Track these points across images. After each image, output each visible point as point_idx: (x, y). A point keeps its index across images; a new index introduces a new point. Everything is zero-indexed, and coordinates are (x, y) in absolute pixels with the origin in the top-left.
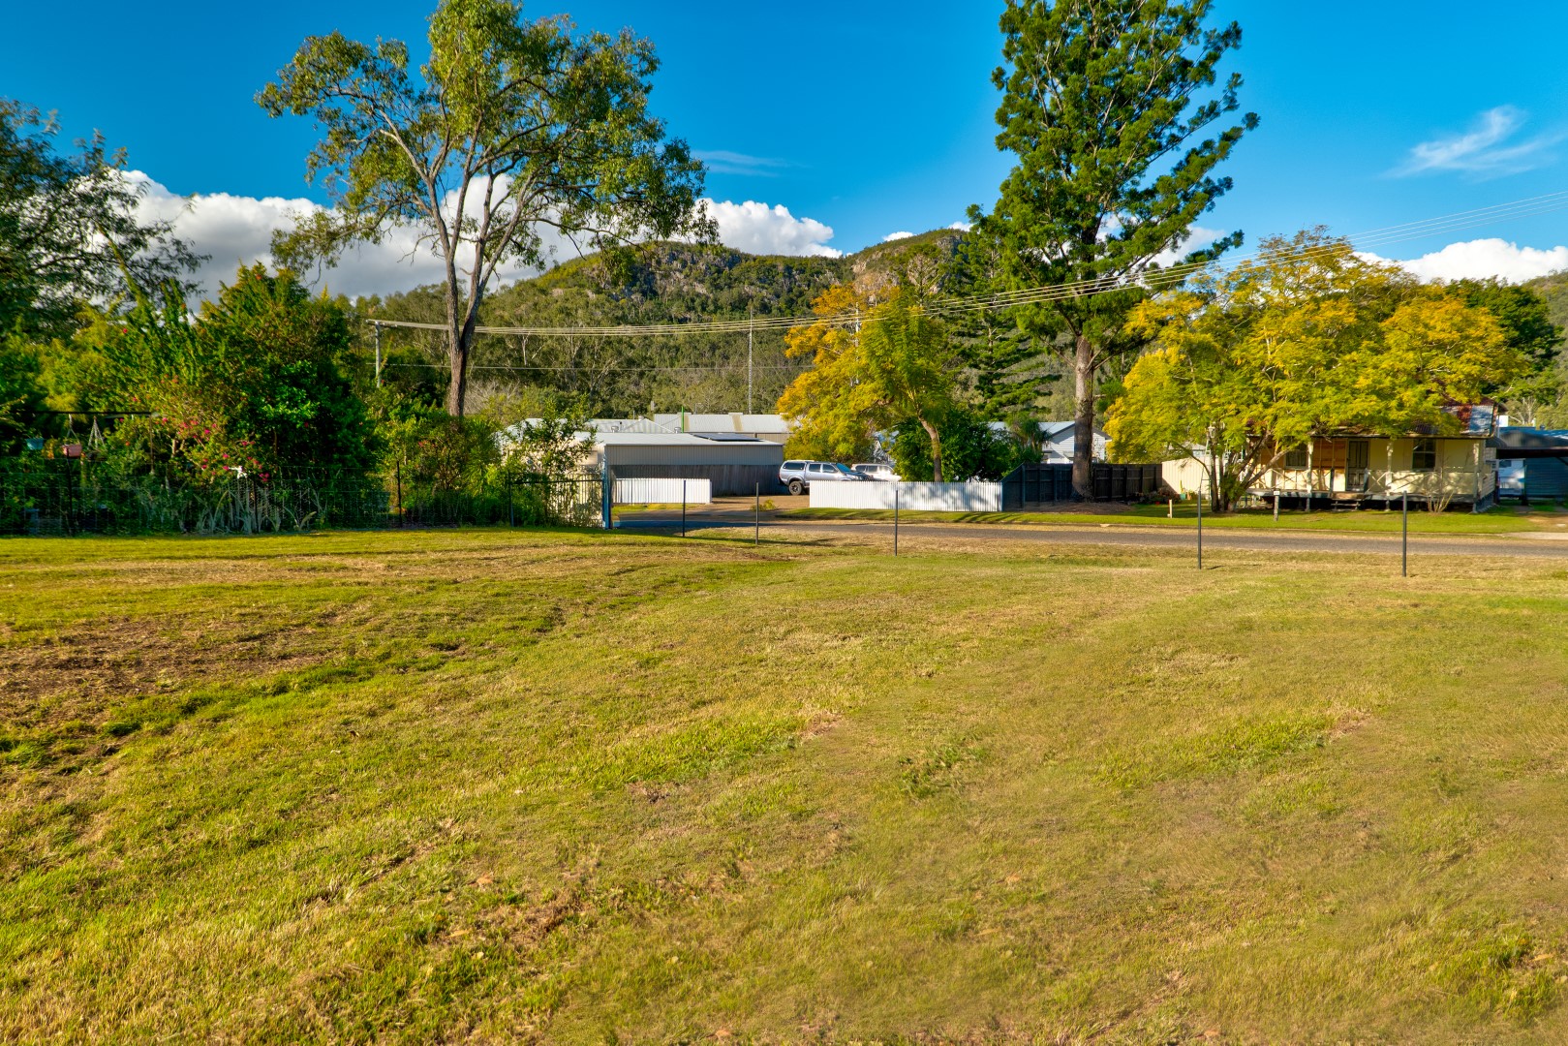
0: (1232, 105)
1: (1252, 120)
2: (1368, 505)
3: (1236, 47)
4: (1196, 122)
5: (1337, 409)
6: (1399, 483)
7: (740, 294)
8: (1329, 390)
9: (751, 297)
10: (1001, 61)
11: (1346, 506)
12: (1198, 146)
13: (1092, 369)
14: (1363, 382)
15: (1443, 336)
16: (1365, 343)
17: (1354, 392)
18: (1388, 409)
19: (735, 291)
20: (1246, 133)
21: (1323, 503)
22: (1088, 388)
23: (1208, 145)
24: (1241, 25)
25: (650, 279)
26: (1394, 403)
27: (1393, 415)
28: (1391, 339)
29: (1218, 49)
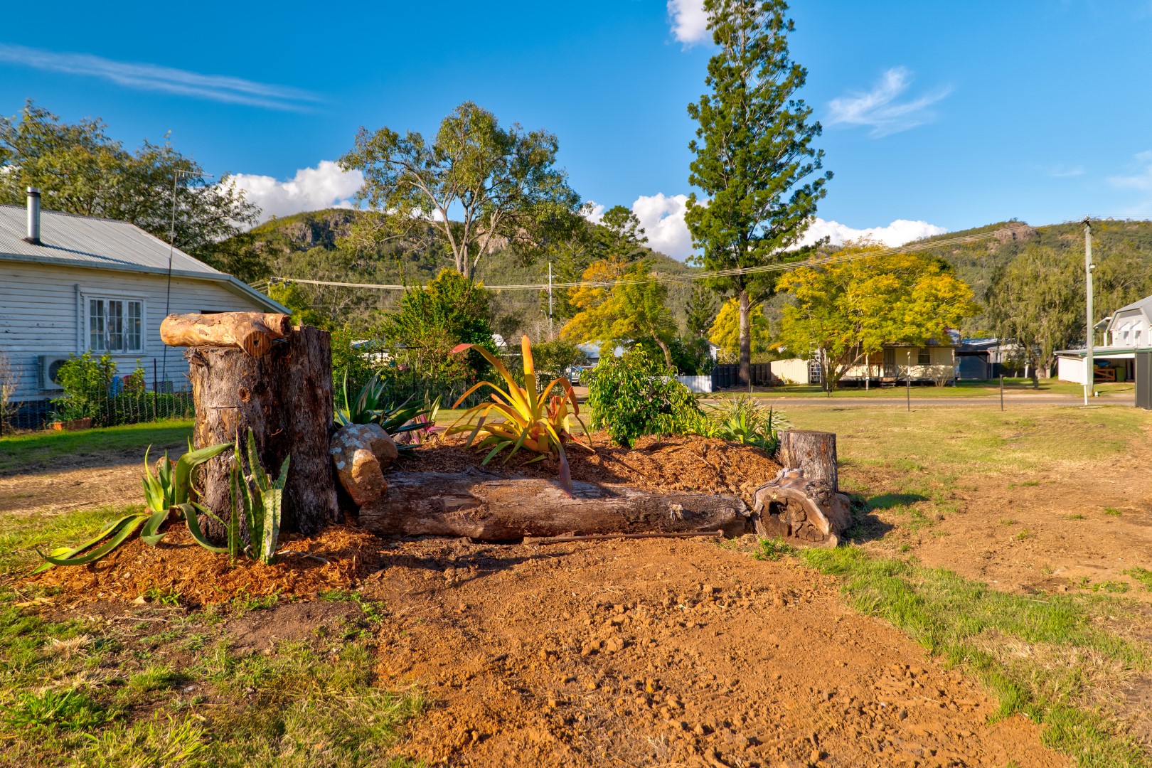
0: (819, 166)
1: (830, 175)
2: (900, 383)
3: (819, 135)
4: (801, 175)
5: (895, 334)
6: (915, 372)
7: (397, 247)
8: (890, 323)
9: (405, 250)
10: (695, 138)
11: (888, 384)
12: (801, 188)
13: (749, 310)
14: (908, 319)
15: (945, 295)
16: (903, 297)
17: (904, 324)
18: (921, 332)
19: (393, 245)
20: (826, 181)
21: (875, 384)
22: (747, 321)
23: (807, 187)
24: (821, 124)
25: (330, 236)
26: (923, 329)
27: (924, 336)
28: (915, 295)
29: (809, 135)
